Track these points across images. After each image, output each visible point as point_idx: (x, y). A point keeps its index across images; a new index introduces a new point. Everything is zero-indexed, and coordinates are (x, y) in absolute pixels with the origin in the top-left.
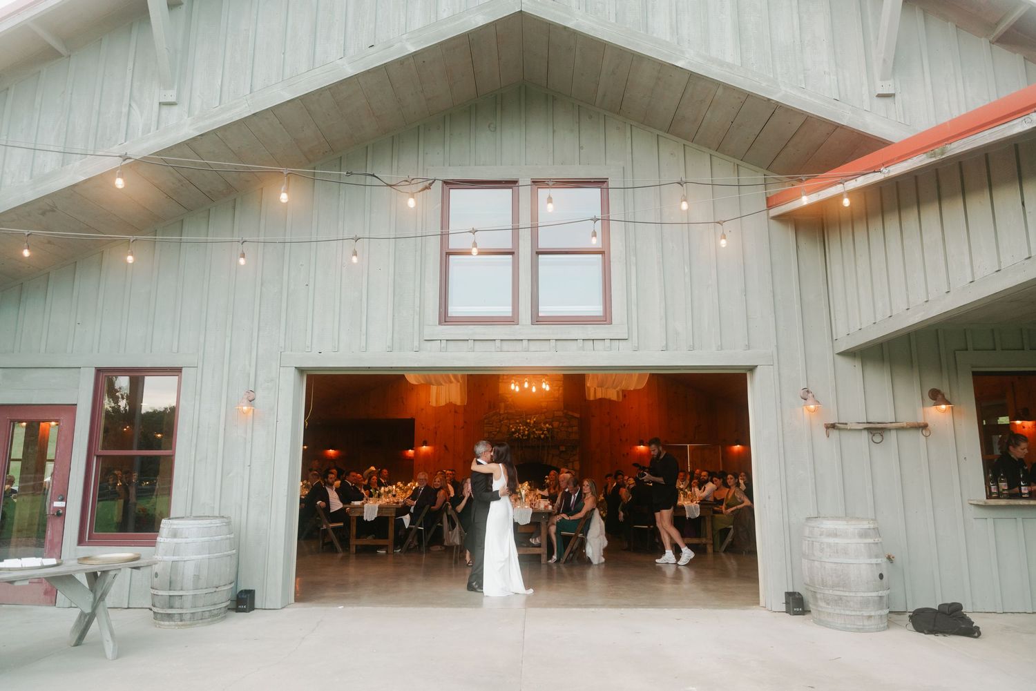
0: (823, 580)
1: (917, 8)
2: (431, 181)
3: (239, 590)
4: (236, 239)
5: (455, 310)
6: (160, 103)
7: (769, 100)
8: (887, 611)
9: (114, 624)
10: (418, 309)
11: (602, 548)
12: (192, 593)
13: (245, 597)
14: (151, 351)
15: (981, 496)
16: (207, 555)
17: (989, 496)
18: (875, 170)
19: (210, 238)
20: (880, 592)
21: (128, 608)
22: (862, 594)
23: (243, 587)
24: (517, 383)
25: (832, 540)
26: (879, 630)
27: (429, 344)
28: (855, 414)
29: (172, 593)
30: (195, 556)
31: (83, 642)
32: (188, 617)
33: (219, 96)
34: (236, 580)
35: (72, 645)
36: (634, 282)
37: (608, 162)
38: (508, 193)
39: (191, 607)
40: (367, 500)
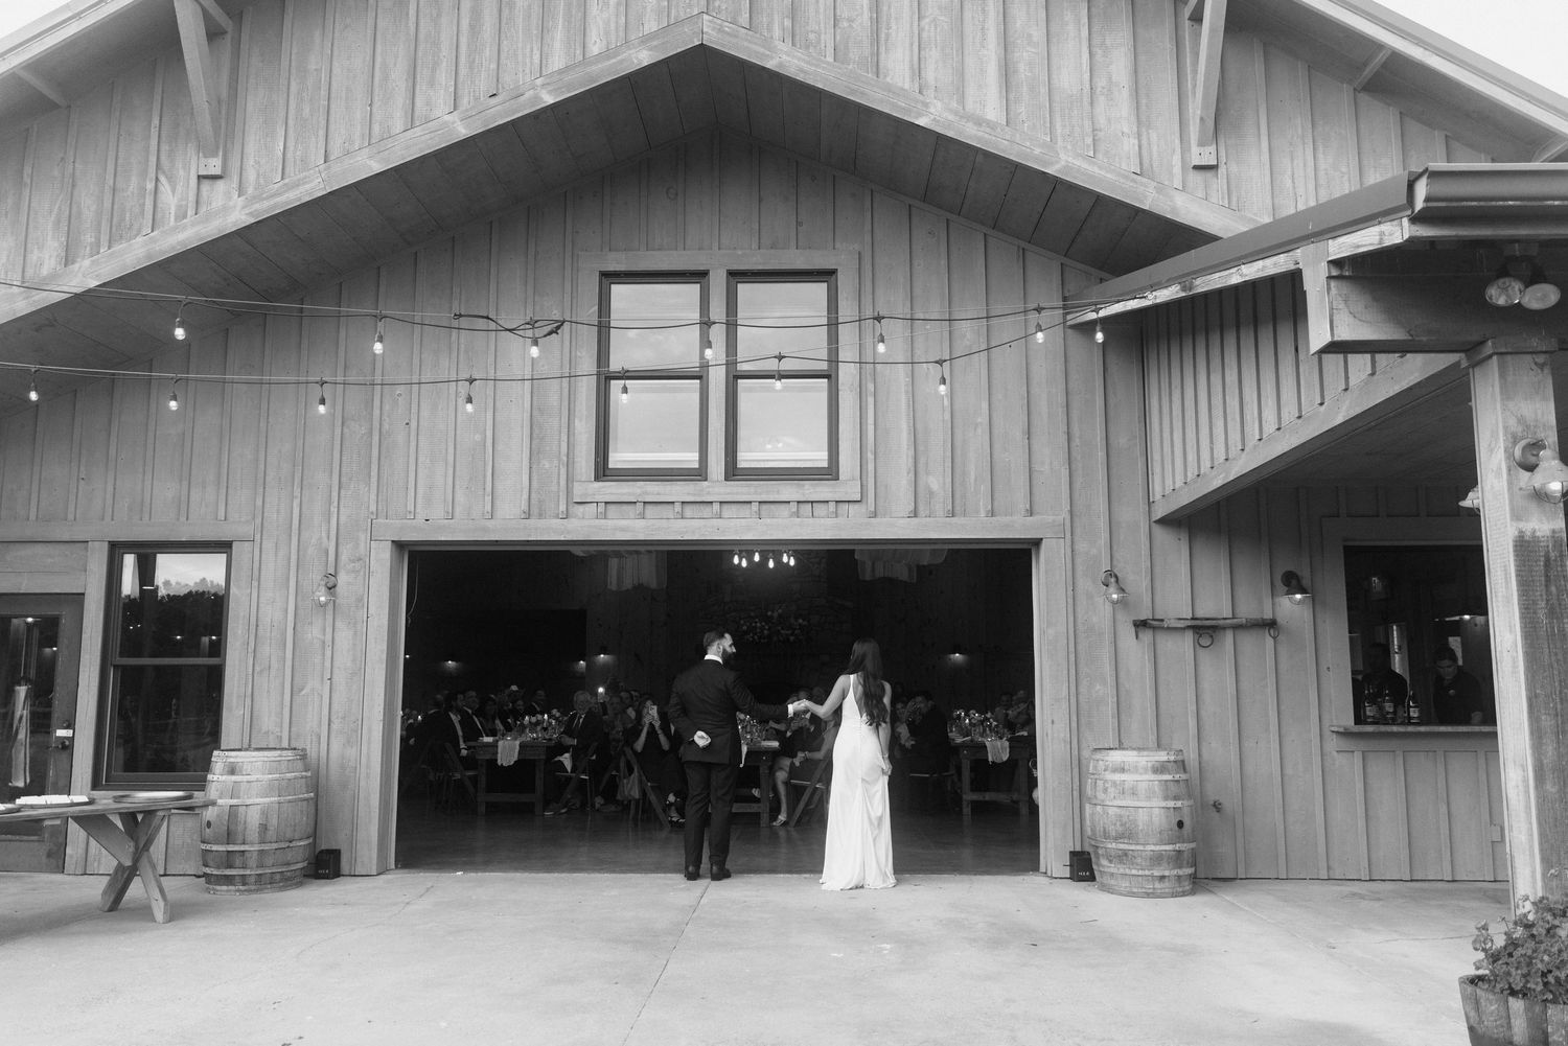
0: (1105, 830)
1: (1255, 40)
2: (559, 324)
3: (319, 849)
4: (313, 379)
5: (618, 458)
6: (199, 176)
7: (1045, 173)
8: (1189, 870)
10: (565, 458)
12: (257, 848)
13: (328, 857)
14: (186, 518)
15: (1348, 720)
16: (277, 798)
17: (1359, 720)
20: (1179, 844)
22: (1153, 848)
23: (324, 844)
24: (743, 556)
25: (1118, 777)
26: (1174, 895)
27: (581, 508)
28: (1176, 604)
29: (231, 848)
30: (261, 800)
31: (119, 907)
32: (253, 879)
33: (281, 167)
34: (314, 834)
35: (106, 909)
36: (871, 420)
37: (838, 245)
38: (694, 290)
39: (257, 867)
40: (503, 735)
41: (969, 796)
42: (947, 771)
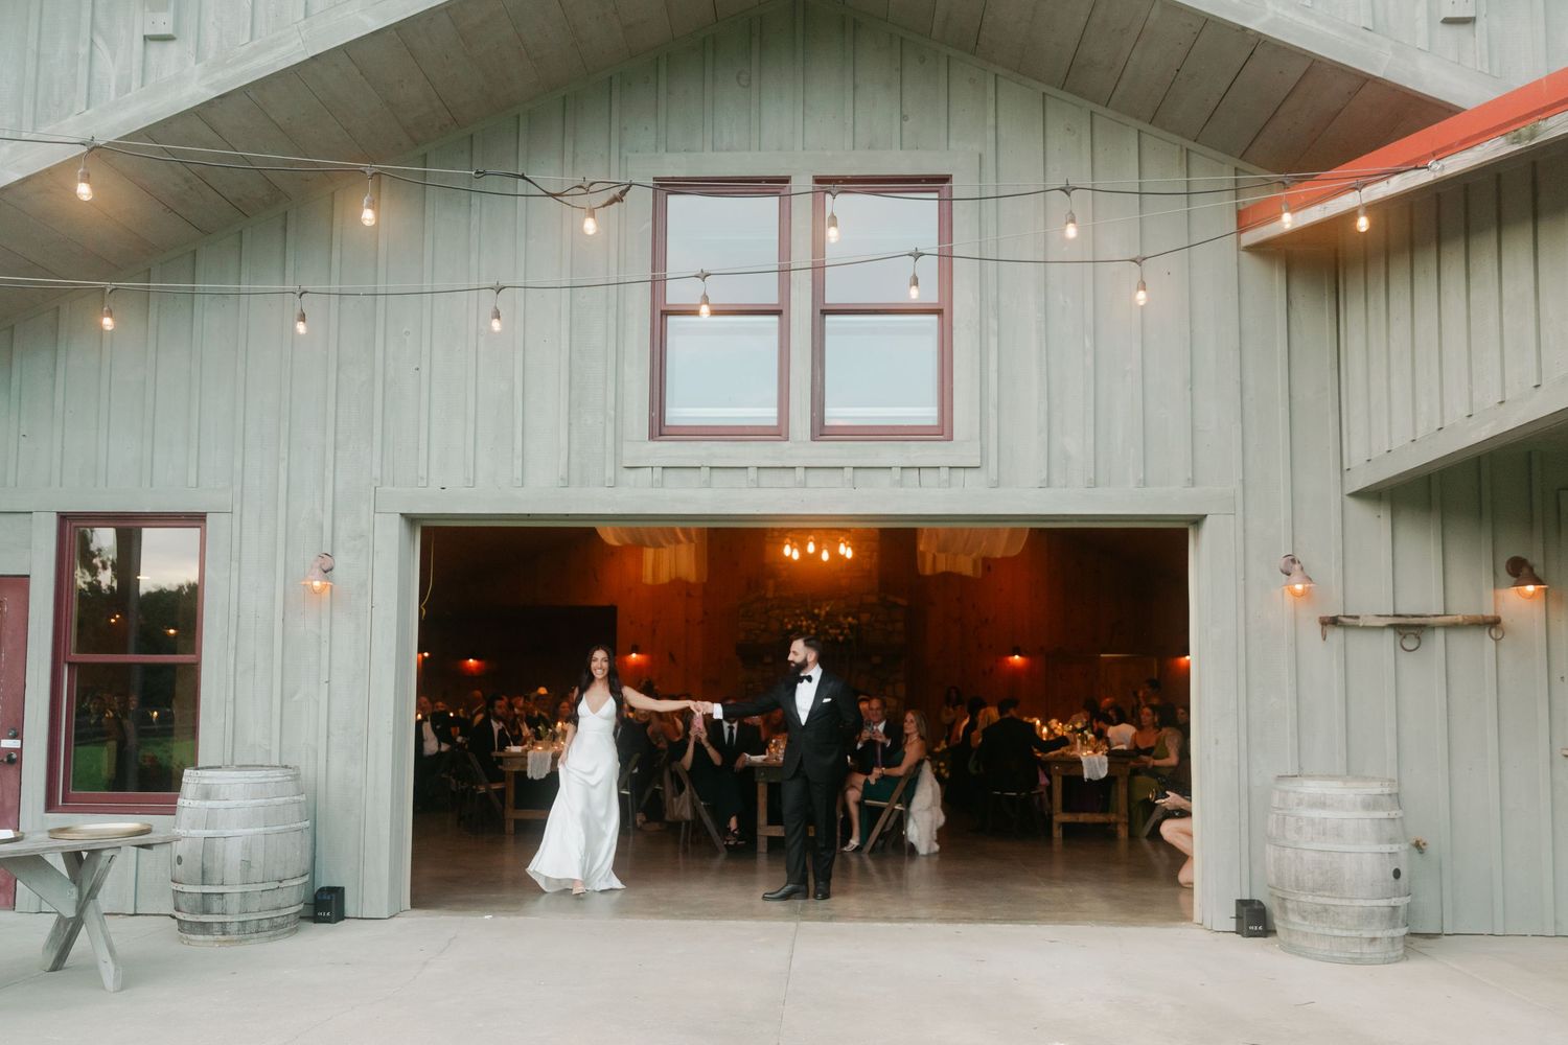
0: (1297, 879)
2: (624, 188)
3: (317, 888)
4: (289, 287)
5: (678, 413)
6: (145, 37)
7: (1244, 29)
8: (1404, 931)
9: (114, 939)
10: (612, 413)
11: (935, 829)
12: (239, 889)
13: (329, 898)
14: (151, 485)
16: (262, 829)
18: (1417, 165)
19: (244, 287)
20: (1394, 899)
21: (136, 915)
22: (1362, 903)
23: (324, 883)
24: (795, 544)
25: (1317, 814)
27: (633, 473)
28: (1373, 599)
29: (207, 889)
30: (242, 830)
31: (65, 965)
32: (234, 928)
33: (249, 25)
34: (313, 869)
35: (47, 969)
36: (993, 366)
37: (952, 144)
38: (771, 203)
39: (240, 913)
40: (533, 744)
41: (1060, 817)
42: (1036, 789)
